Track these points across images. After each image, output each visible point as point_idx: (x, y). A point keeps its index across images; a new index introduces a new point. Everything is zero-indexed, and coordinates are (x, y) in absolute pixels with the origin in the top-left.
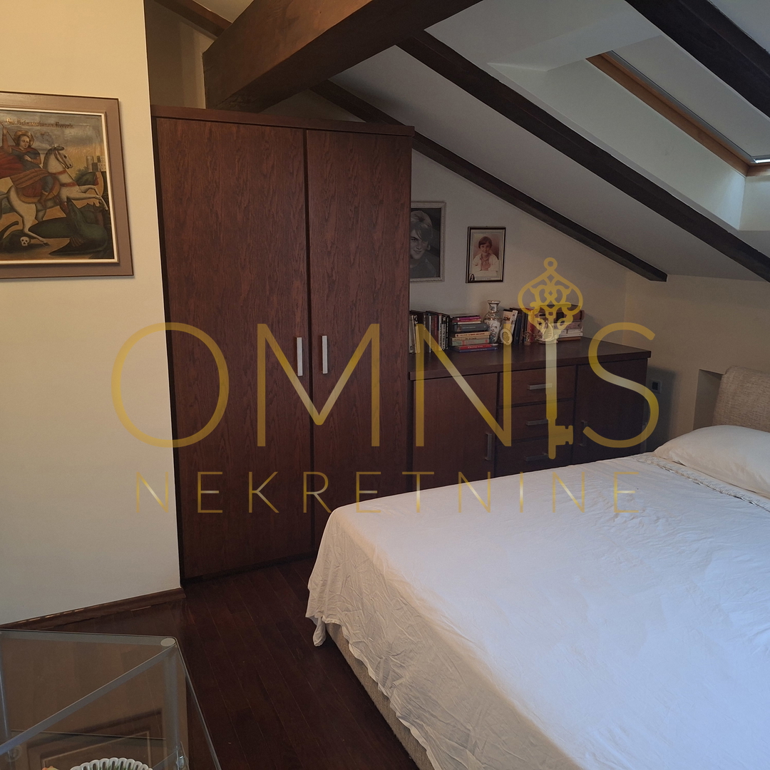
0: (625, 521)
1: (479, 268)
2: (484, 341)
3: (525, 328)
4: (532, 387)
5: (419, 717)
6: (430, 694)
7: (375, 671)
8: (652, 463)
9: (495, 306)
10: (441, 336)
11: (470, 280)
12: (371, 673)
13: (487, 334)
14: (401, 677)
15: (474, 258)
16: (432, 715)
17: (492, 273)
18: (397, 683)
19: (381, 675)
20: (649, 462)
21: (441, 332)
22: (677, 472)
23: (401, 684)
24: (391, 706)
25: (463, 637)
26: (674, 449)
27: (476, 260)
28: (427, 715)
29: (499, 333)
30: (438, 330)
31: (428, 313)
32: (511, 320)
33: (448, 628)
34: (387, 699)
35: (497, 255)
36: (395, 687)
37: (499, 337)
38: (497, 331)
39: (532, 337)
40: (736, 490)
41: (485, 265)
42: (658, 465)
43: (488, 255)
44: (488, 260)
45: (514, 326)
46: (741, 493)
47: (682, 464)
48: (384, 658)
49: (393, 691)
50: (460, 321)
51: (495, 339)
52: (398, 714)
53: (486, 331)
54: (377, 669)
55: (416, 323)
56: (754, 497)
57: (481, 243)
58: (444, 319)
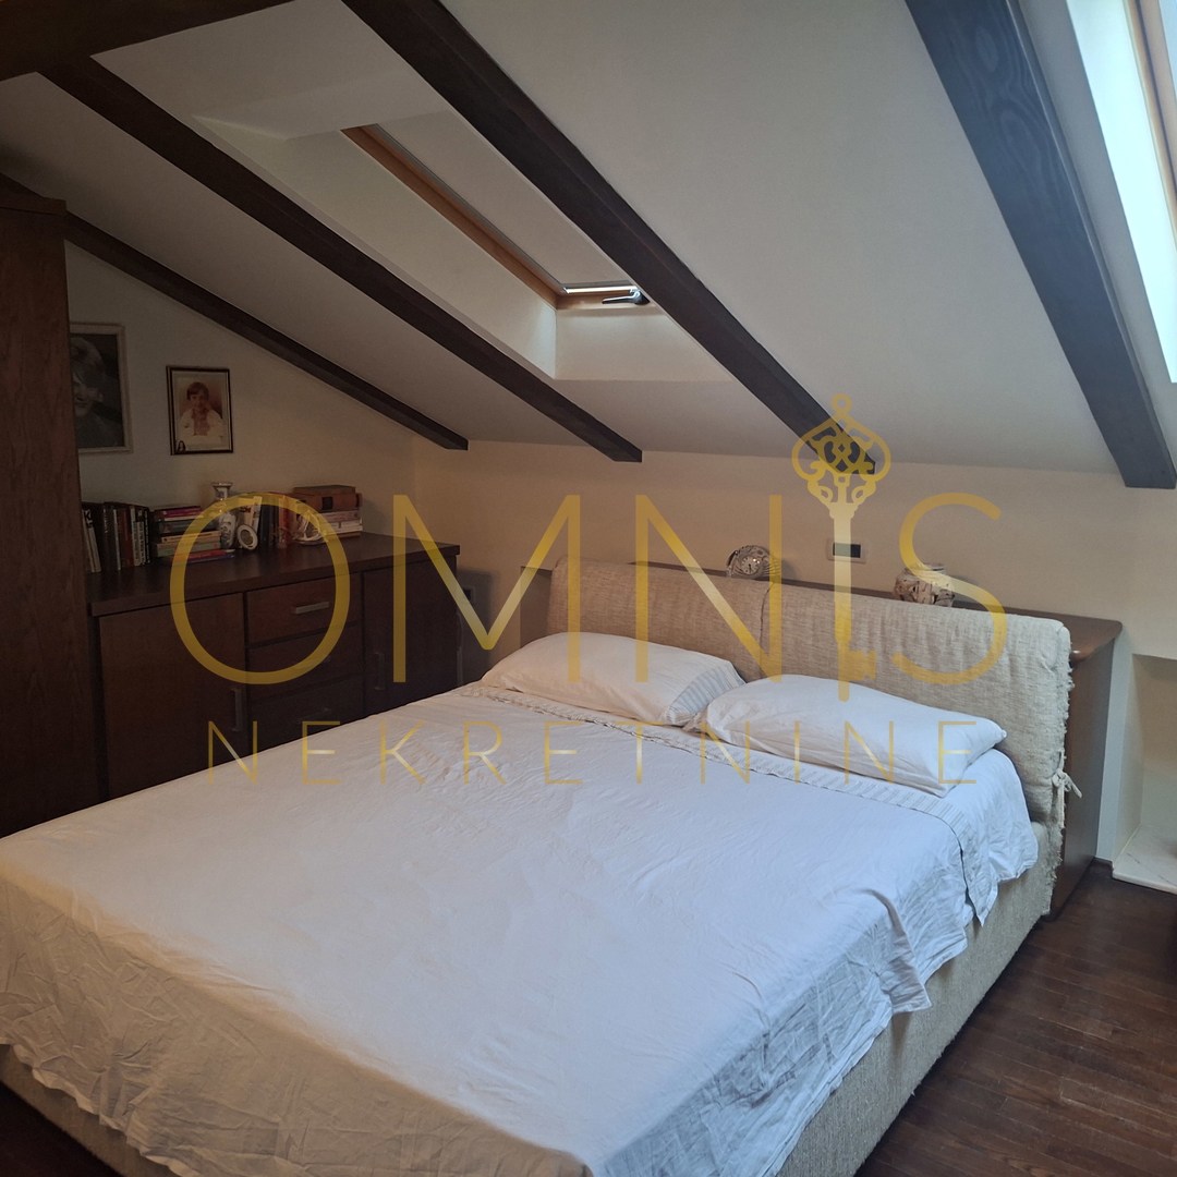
0: (459, 777)
1: (191, 430)
2: (211, 547)
3: (276, 522)
4: (298, 610)
5: (183, 1140)
6: (202, 1095)
7: (91, 1098)
8: (481, 694)
9: (225, 490)
10: (137, 543)
11: (178, 450)
12: (84, 1103)
13: (215, 534)
14: (143, 1088)
15: (181, 415)
16: (210, 1127)
17: (213, 438)
18: (138, 1100)
19: (104, 1098)
20: (477, 694)
21: (136, 535)
22: (513, 702)
23: (146, 1099)
24: (129, 1142)
25: (255, 988)
26: (505, 672)
27: (185, 420)
28: (200, 1131)
29: (236, 533)
30: (130, 532)
31: (109, 505)
32: (252, 512)
33: (225, 982)
34: (118, 1135)
35: (219, 410)
36: (135, 1107)
37: (235, 539)
38: (231, 528)
39: (288, 535)
40: (586, 712)
41: (202, 427)
42: (488, 696)
43: (204, 412)
44: (205, 419)
45: (257, 520)
46: (592, 715)
47: (518, 691)
48: (108, 1068)
49: (129, 1118)
50: (167, 516)
51: (230, 542)
52: (143, 1150)
53: (215, 530)
54: (94, 1094)
55: (89, 522)
56: (609, 719)
57: (190, 393)
58: (140, 514)
